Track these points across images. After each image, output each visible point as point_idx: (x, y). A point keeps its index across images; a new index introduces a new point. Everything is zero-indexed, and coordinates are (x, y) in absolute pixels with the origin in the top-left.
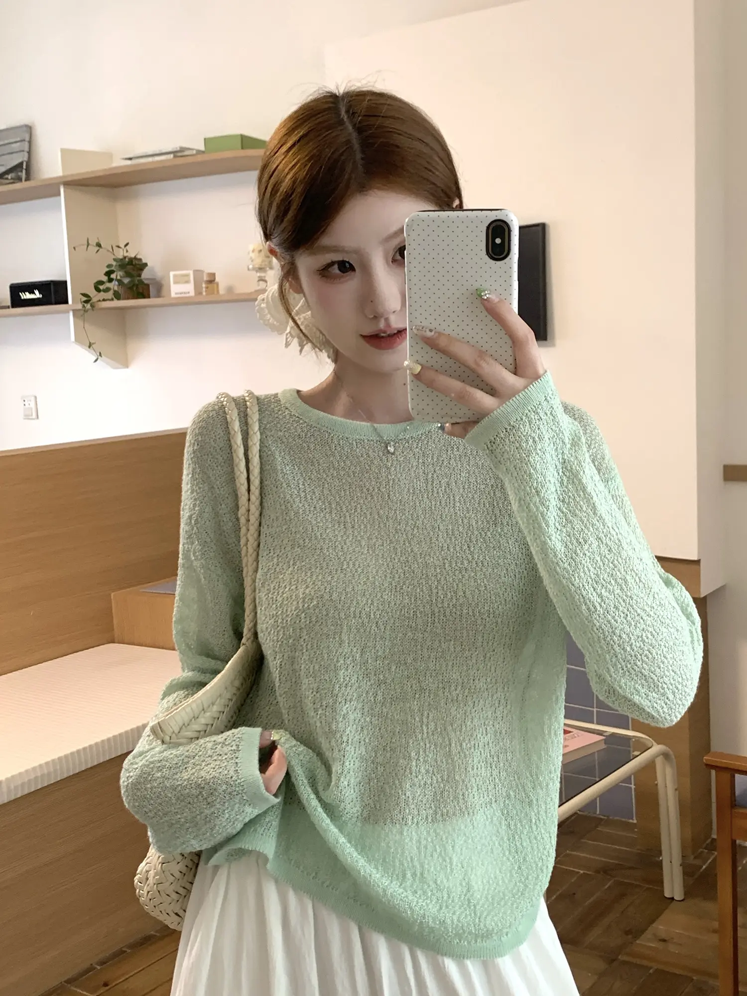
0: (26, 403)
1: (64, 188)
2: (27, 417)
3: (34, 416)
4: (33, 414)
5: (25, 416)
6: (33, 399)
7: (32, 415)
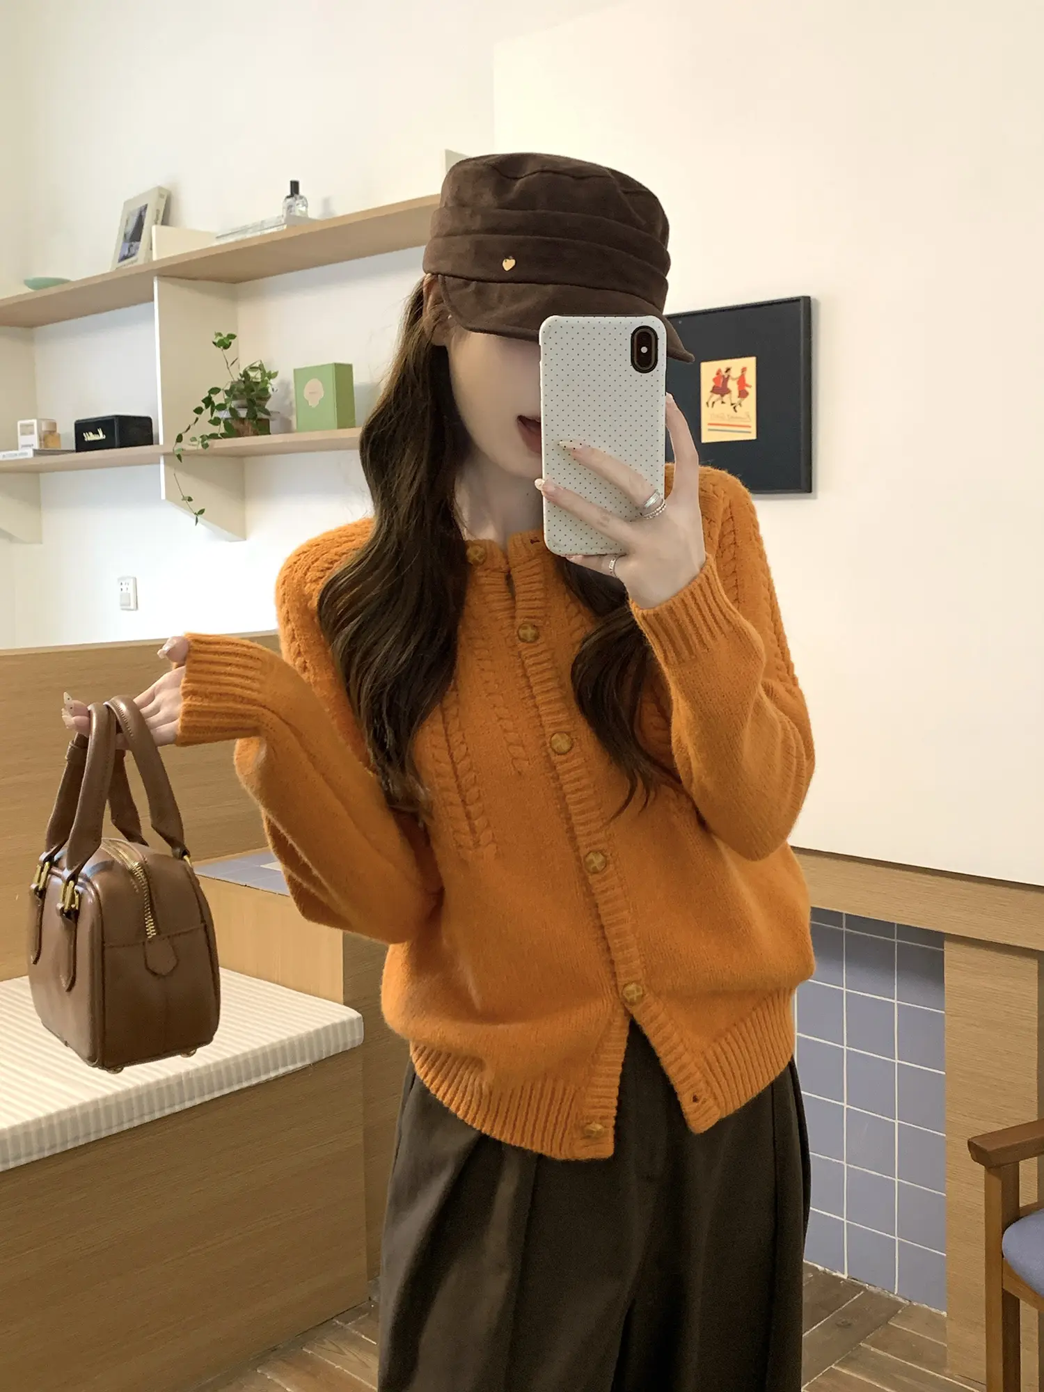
0: (124, 587)
1: (158, 280)
2: (125, 607)
3: (132, 606)
4: (131, 604)
5: (122, 605)
6: (132, 580)
7: (129, 605)
